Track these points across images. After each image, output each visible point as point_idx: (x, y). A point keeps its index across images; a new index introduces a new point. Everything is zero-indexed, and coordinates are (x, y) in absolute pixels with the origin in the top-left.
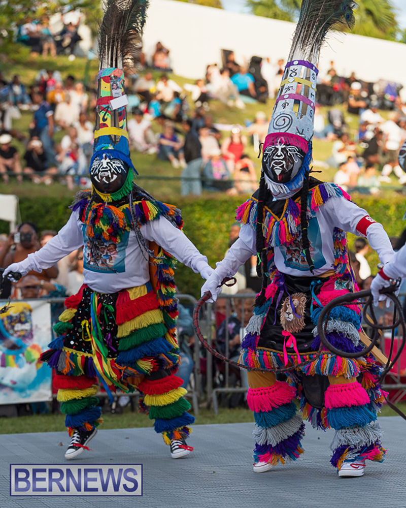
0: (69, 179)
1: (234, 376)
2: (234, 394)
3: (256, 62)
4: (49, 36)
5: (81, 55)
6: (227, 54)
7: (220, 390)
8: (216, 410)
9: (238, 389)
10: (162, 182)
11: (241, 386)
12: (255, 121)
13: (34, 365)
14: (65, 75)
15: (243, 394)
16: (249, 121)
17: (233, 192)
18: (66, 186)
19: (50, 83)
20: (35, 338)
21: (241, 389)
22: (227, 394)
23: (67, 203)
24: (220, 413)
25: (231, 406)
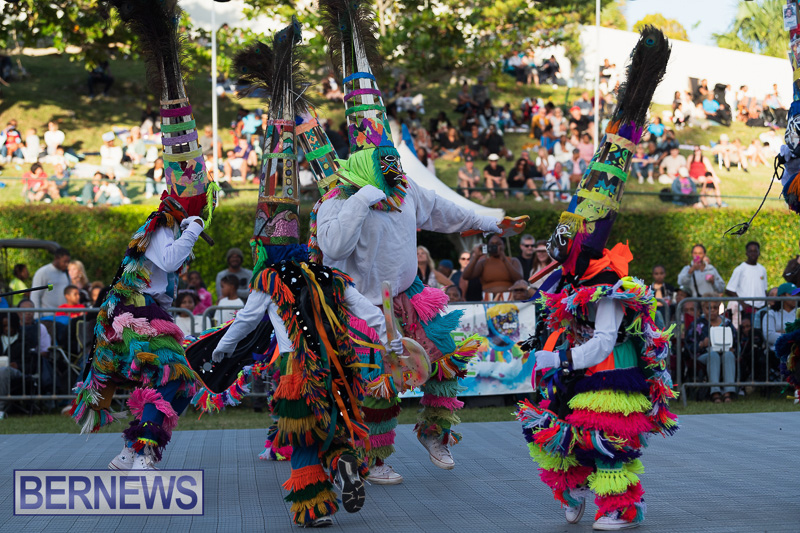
0: (551, 194)
1: (701, 371)
2: (701, 387)
3: (720, 89)
4: (533, 67)
5: (562, 83)
6: (694, 81)
7: (688, 384)
8: (685, 403)
9: (705, 384)
10: (635, 196)
11: (708, 381)
12: (719, 142)
13: (520, 360)
14: (546, 101)
15: (709, 388)
16: (713, 142)
17: (699, 205)
18: (548, 200)
19: (534, 110)
20: (521, 335)
21: (708, 384)
22: (694, 388)
23: (549, 215)
24: (688, 405)
25: (698, 399)
